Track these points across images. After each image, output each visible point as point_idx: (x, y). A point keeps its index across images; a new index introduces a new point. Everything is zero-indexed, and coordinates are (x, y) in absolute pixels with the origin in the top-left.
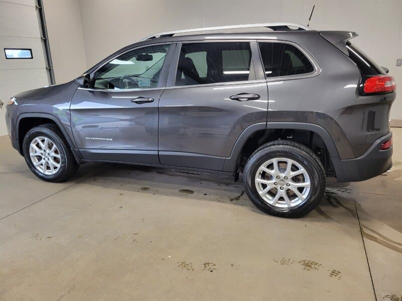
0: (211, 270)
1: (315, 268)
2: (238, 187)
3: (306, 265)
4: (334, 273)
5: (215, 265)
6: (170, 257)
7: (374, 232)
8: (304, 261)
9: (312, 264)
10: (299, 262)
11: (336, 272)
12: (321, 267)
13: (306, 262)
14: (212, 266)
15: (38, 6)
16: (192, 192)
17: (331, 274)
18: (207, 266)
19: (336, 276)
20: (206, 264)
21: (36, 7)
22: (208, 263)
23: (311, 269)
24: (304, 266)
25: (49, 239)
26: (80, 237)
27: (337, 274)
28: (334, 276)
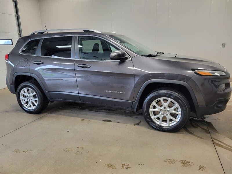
0: (127, 168)
1: (189, 165)
2: (137, 118)
3: (184, 163)
4: (201, 167)
5: (128, 165)
6: (100, 161)
7: (220, 142)
8: (182, 160)
9: (187, 162)
10: (179, 162)
11: (202, 167)
12: (192, 164)
13: (183, 161)
14: (127, 165)
15: (16, 15)
16: (110, 121)
17: (199, 168)
18: (124, 165)
19: (202, 169)
20: (123, 164)
21: (15, 15)
22: (125, 164)
23: (187, 166)
24: (183, 164)
25: (25, 152)
26: (44, 150)
27: (203, 168)
28: (201, 169)
